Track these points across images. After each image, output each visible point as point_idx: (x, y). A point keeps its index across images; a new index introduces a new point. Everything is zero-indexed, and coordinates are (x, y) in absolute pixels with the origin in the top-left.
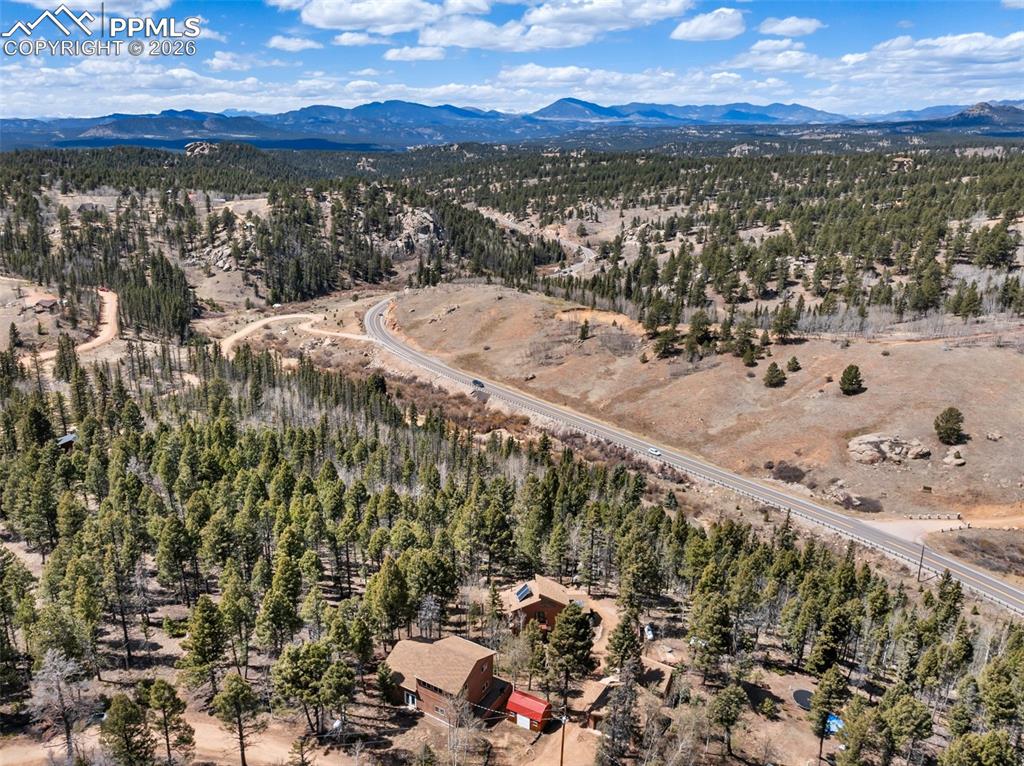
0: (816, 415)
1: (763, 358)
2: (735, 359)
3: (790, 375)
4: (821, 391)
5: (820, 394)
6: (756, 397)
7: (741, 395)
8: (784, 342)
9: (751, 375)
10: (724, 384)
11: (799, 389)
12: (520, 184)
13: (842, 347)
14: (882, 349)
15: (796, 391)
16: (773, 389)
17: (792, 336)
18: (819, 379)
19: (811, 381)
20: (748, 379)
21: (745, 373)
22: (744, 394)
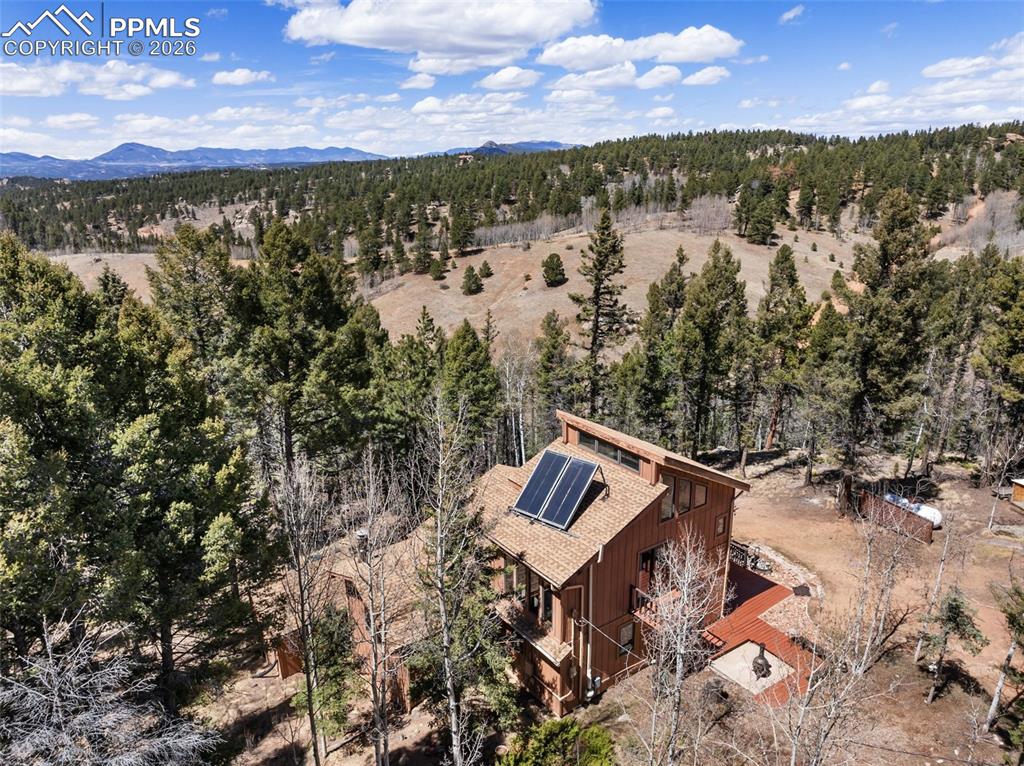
0: (534, 309)
1: (449, 271)
2: (420, 278)
3: (485, 281)
4: (525, 289)
5: (526, 292)
6: (461, 306)
7: (443, 307)
8: (464, 254)
9: (445, 287)
10: (419, 299)
11: (501, 291)
12: (95, 201)
13: (525, 250)
14: (564, 245)
15: (499, 294)
16: (475, 296)
17: (469, 249)
18: (516, 280)
19: (509, 283)
20: (443, 291)
21: (438, 287)
22: (446, 306)
